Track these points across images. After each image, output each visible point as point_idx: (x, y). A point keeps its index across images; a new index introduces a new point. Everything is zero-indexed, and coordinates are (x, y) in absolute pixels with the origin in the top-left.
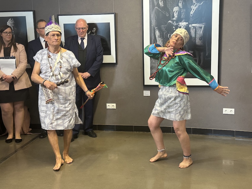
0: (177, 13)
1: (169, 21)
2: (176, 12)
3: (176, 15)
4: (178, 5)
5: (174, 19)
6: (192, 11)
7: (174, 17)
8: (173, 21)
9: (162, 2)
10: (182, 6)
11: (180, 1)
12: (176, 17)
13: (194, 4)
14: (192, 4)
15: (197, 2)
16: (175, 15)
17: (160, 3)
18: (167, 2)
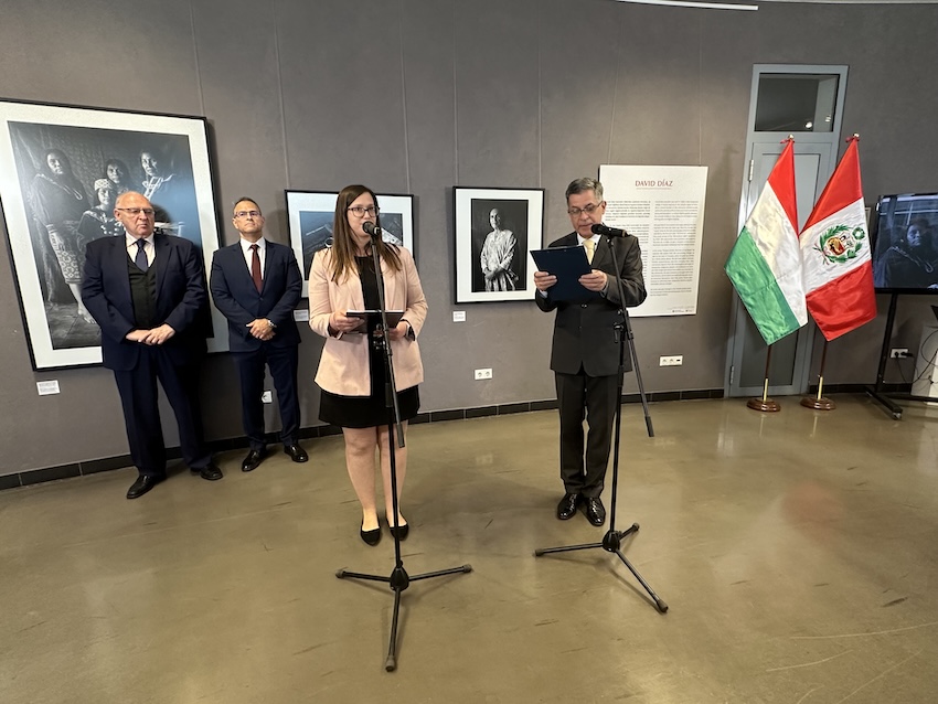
0: (107, 194)
1: (87, 212)
2: (104, 192)
3: (104, 199)
4: (106, 176)
5: (101, 207)
6: (147, 192)
7: (99, 203)
8: (99, 213)
9: (57, 163)
10: (119, 179)
11: (110, 167)
12: (106, 203)
13: (150, 177)
14: (144, 177)
15: (158, 175)
16: (101, 198)
17: (50, 165)
18: (73, 166)
